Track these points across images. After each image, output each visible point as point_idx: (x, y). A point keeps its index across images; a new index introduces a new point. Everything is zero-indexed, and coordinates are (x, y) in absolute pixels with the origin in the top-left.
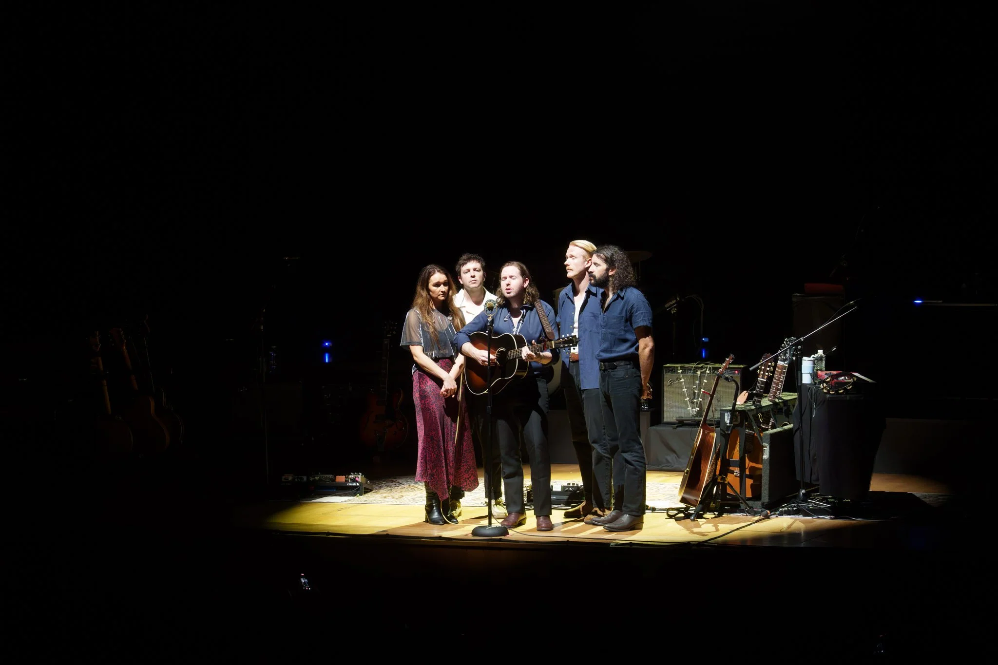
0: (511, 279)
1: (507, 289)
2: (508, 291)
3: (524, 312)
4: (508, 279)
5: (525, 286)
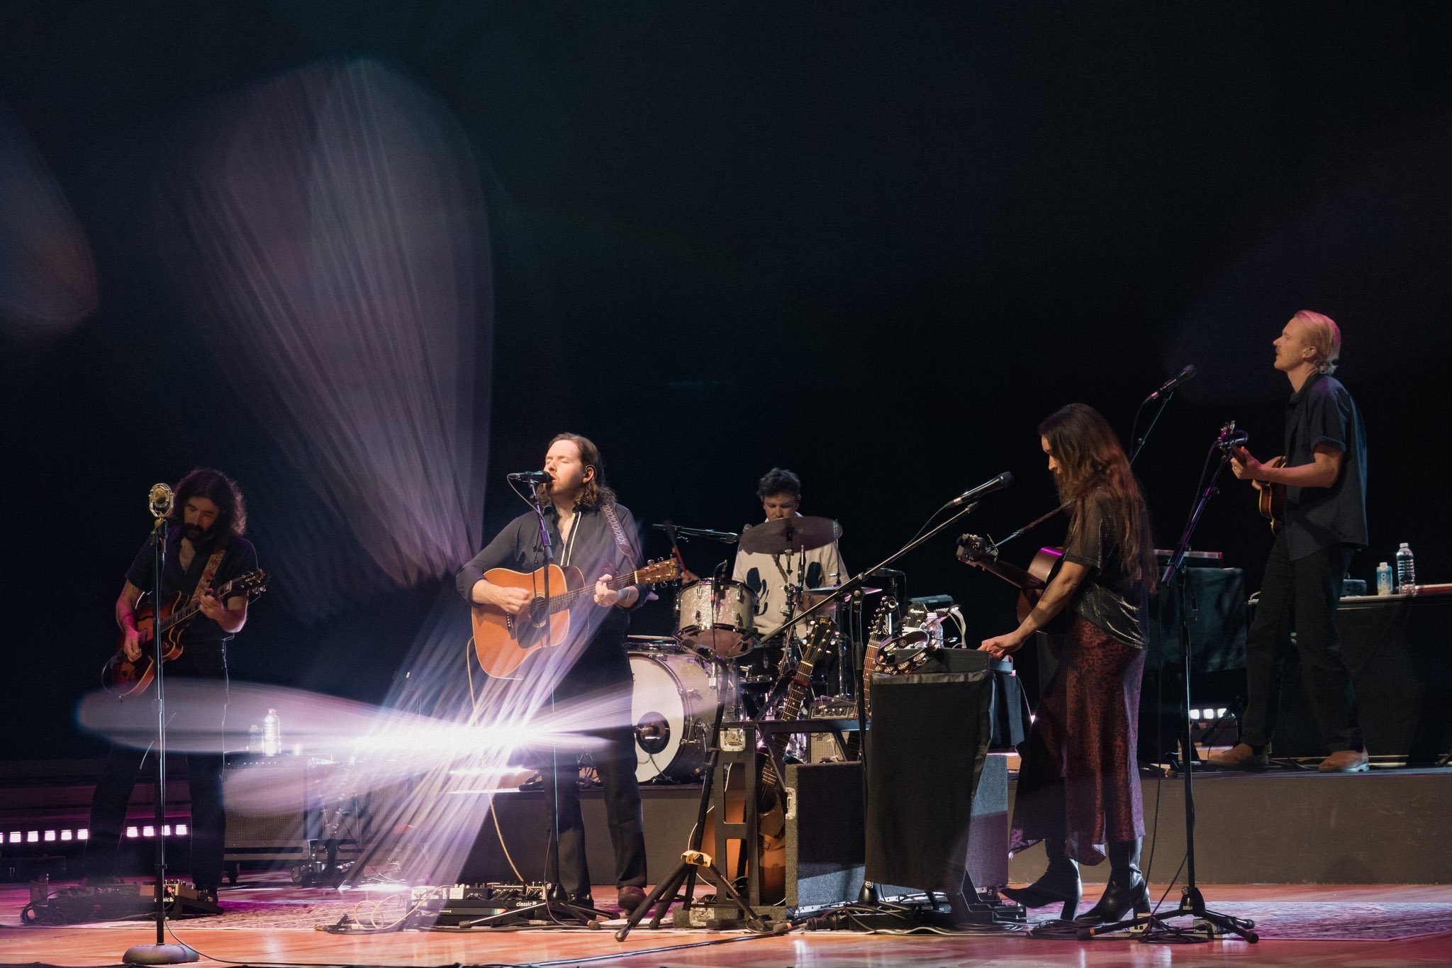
0: (559, 461)
4: (555, 460)
5: (585, 479)
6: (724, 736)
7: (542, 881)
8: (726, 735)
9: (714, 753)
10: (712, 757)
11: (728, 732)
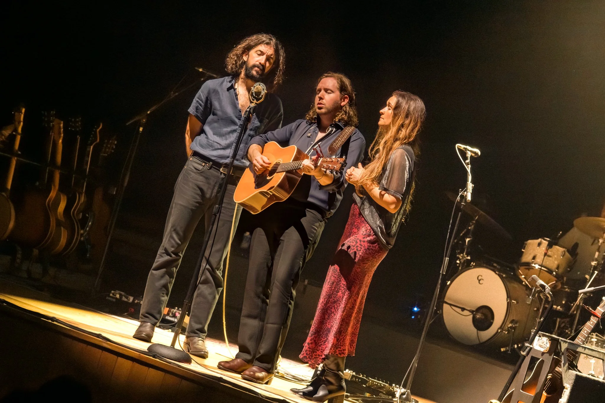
0: (325, 93)
1: (319, 104)
2: (319, 106)
3: (332, 131)
4: (323, 92)
5: (343, 104)
6: (537, 340)
7: (400, 386)
8: (539, 340)
9: (528, 348)
10: (527, 350)
11: (540, 338)
